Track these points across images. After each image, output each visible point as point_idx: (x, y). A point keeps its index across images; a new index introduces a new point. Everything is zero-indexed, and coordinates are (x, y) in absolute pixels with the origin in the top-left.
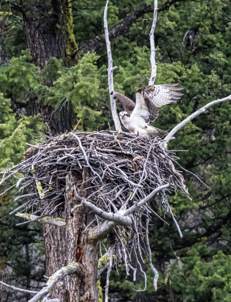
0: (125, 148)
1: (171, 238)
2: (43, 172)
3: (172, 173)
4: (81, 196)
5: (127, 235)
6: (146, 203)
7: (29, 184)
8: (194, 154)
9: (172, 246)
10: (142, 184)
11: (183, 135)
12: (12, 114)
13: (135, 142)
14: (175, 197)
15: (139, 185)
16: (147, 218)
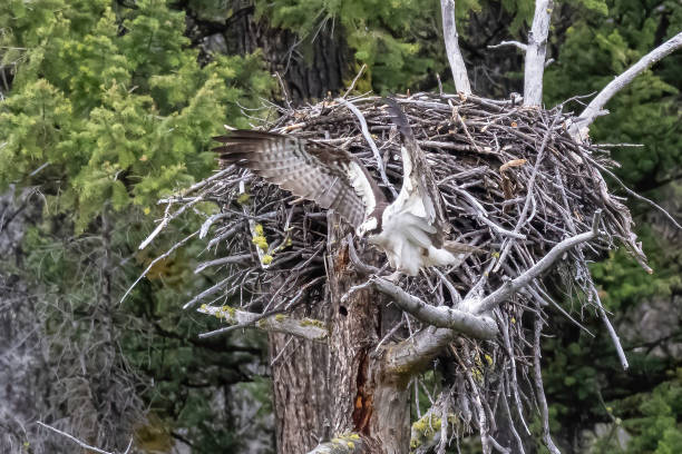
0: (479, 139)
1: (599, 370)
2: (268, 200)
3: (601, 203)
4: (368, 262)
5: (485, 362)
6: (534, 280)
7: (232, 230)
8: (659, 155)
9: (602, 390)
10: (522, 231)
11: (630, 105)
12: (190, 51)
13: (507, 123)
14: (608, 265)
15: (515, 233)
16: (538, 318)
